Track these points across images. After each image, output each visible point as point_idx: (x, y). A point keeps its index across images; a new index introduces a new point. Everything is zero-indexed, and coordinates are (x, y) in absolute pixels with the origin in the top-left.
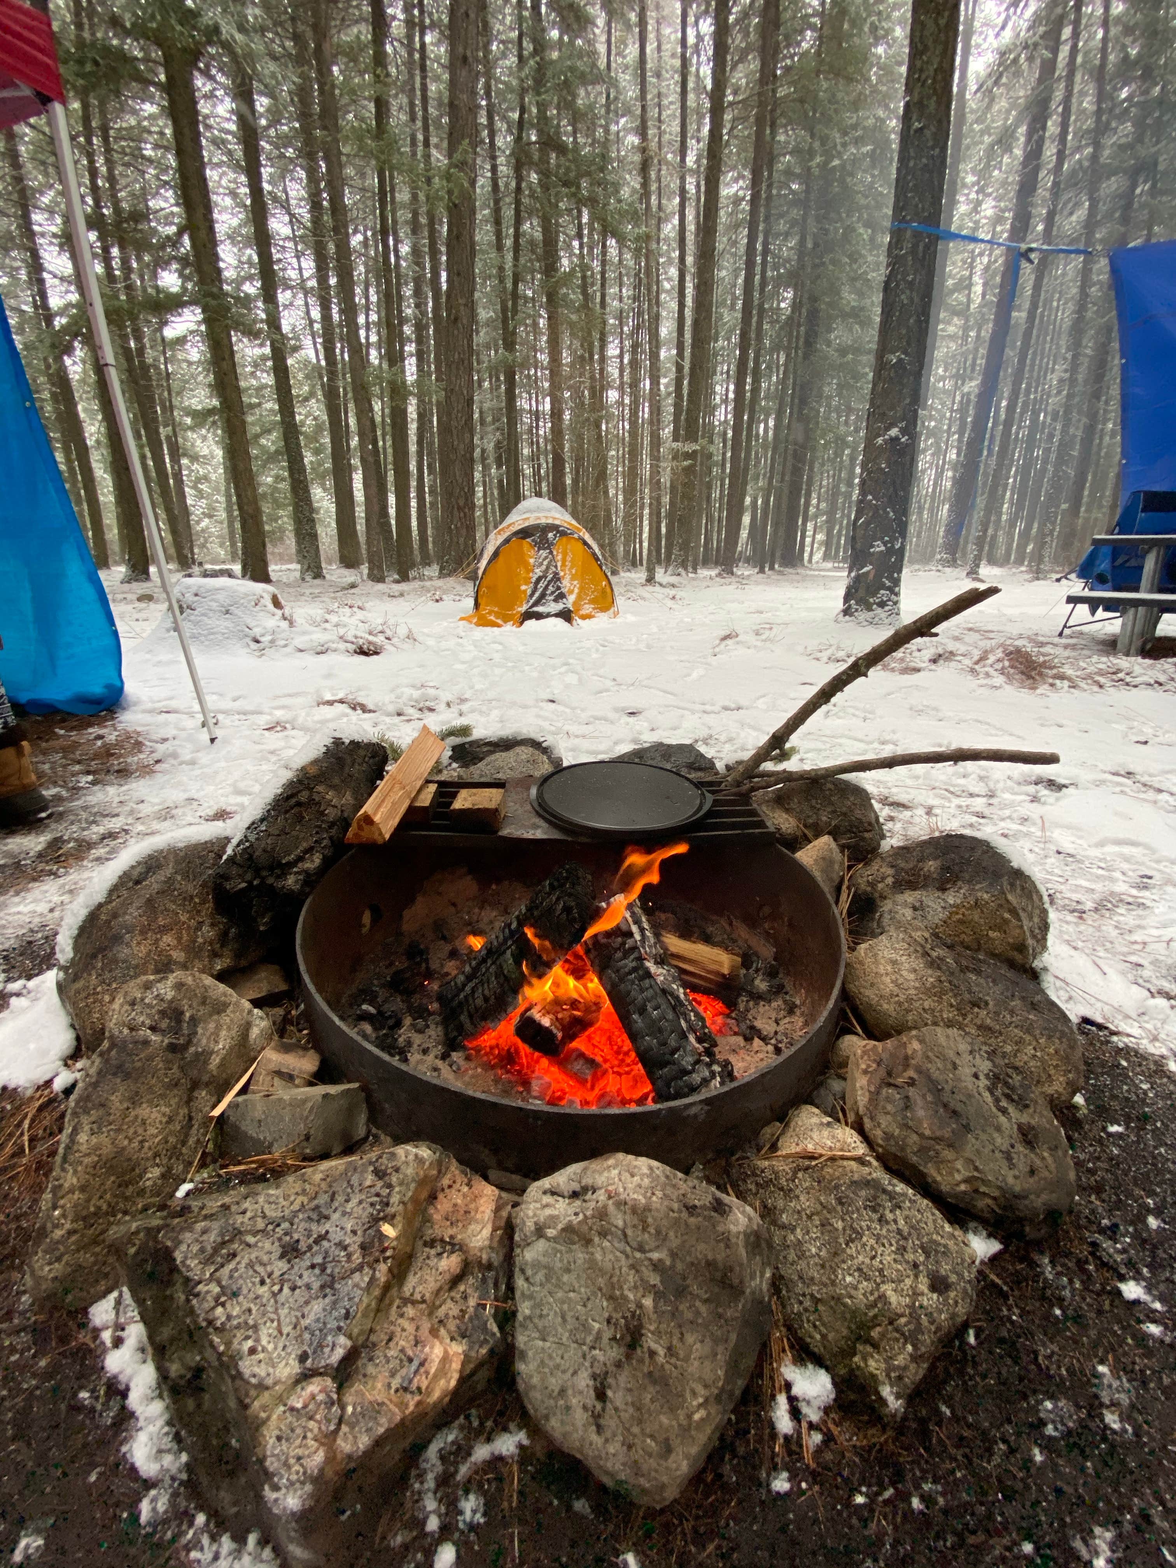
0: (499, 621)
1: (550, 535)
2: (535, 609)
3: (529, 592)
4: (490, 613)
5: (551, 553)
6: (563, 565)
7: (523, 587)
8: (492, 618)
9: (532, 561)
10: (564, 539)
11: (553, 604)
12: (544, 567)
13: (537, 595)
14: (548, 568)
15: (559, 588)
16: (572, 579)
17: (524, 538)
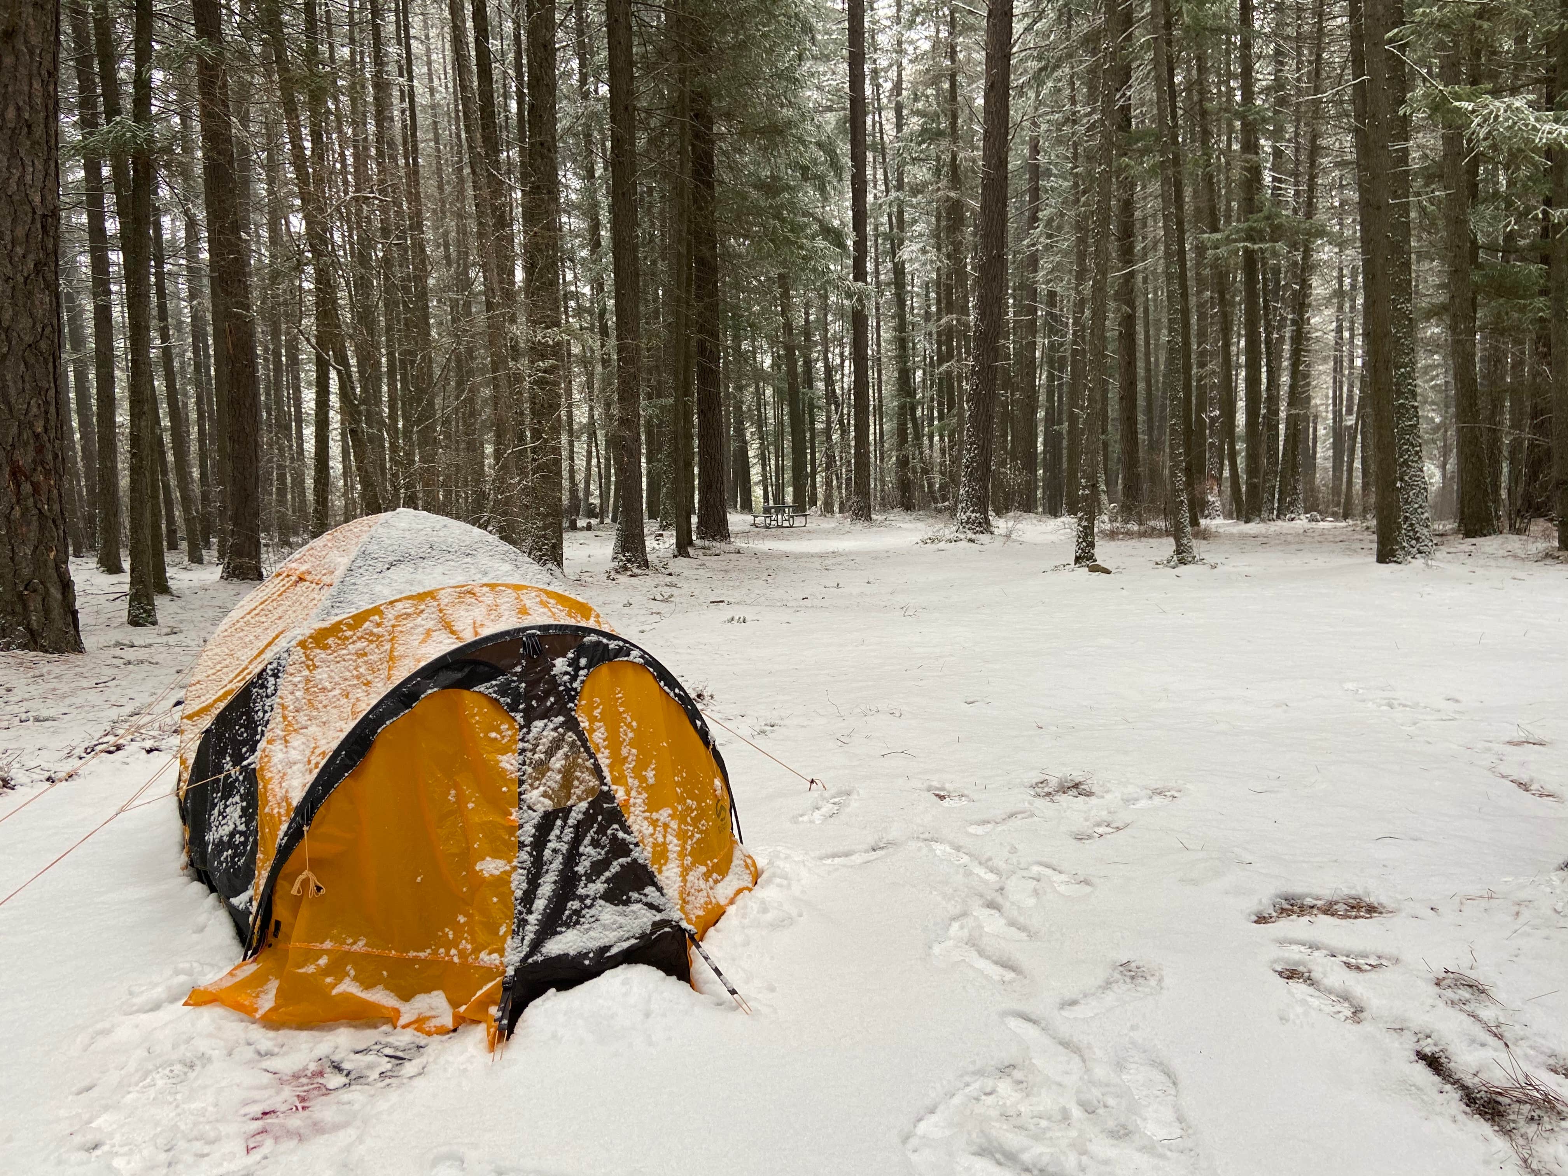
0: (381, 997)
1: (560, 665)
2: (554, 947)
3: (518, 883)
4: (337, 969)
5: (572, 724)
6: (618, 760)
7: (491, 867)
8: (348, 987)
9: (509, 763)
10: (604, 670)
11: (607, 913)
12: (554, 779)
13: (546, 888)
14: (568, 776)
15: (620, 848)
16: (652, 805)
17: (466, 684)
